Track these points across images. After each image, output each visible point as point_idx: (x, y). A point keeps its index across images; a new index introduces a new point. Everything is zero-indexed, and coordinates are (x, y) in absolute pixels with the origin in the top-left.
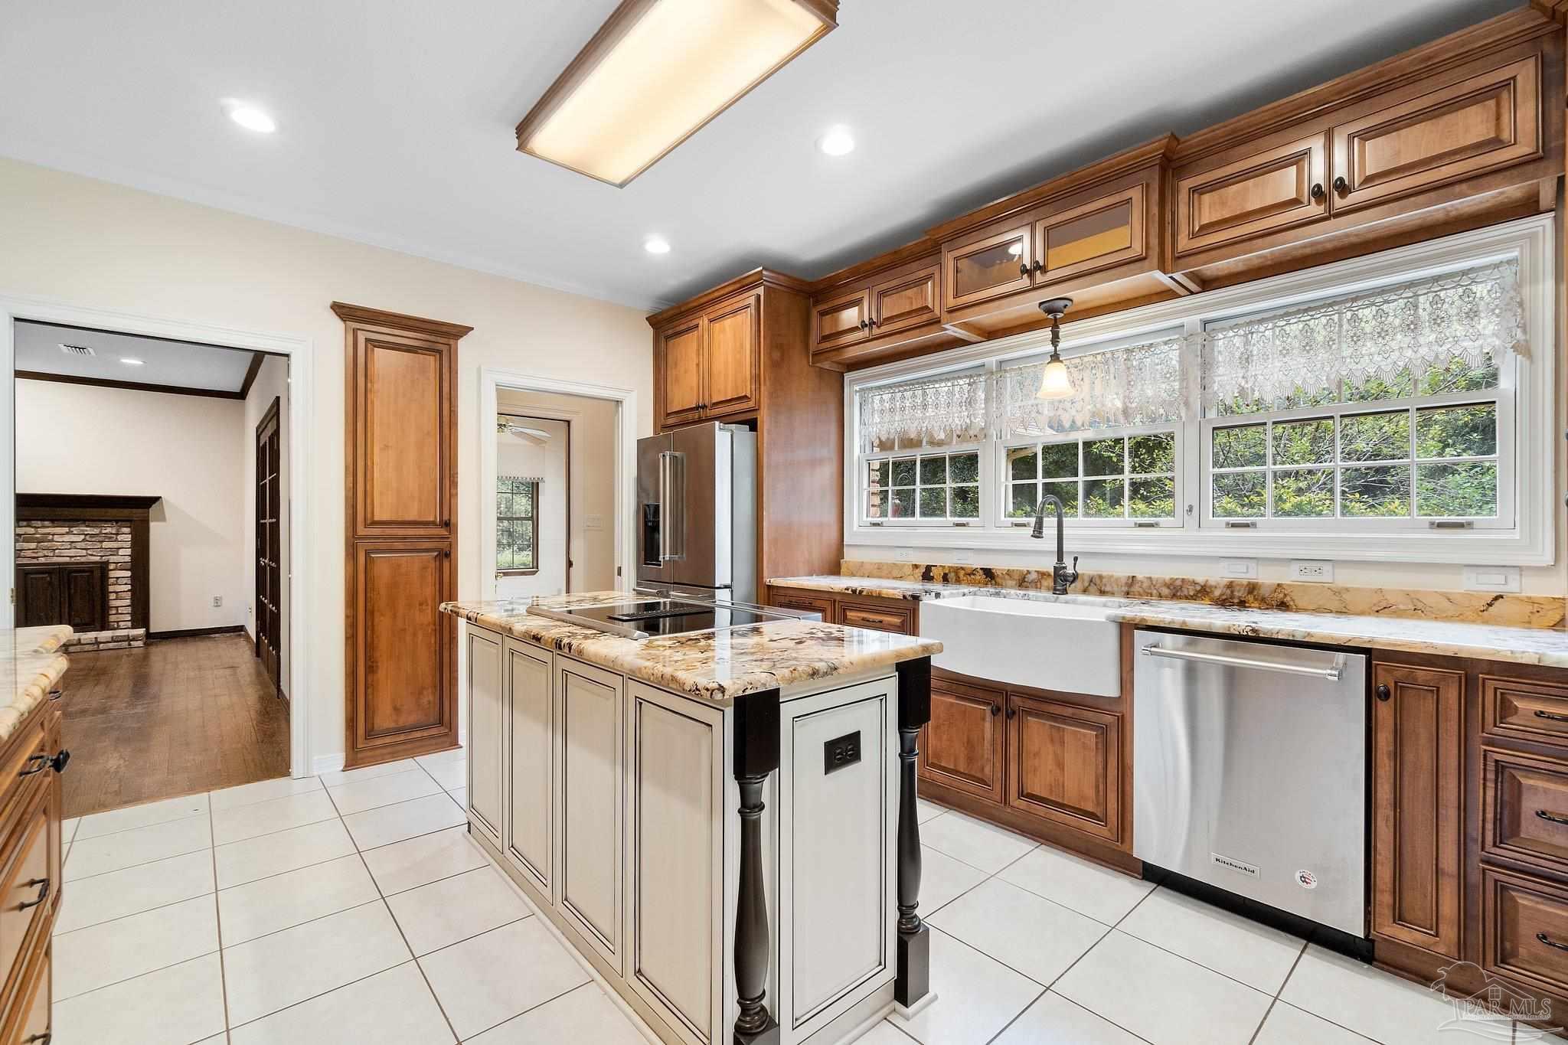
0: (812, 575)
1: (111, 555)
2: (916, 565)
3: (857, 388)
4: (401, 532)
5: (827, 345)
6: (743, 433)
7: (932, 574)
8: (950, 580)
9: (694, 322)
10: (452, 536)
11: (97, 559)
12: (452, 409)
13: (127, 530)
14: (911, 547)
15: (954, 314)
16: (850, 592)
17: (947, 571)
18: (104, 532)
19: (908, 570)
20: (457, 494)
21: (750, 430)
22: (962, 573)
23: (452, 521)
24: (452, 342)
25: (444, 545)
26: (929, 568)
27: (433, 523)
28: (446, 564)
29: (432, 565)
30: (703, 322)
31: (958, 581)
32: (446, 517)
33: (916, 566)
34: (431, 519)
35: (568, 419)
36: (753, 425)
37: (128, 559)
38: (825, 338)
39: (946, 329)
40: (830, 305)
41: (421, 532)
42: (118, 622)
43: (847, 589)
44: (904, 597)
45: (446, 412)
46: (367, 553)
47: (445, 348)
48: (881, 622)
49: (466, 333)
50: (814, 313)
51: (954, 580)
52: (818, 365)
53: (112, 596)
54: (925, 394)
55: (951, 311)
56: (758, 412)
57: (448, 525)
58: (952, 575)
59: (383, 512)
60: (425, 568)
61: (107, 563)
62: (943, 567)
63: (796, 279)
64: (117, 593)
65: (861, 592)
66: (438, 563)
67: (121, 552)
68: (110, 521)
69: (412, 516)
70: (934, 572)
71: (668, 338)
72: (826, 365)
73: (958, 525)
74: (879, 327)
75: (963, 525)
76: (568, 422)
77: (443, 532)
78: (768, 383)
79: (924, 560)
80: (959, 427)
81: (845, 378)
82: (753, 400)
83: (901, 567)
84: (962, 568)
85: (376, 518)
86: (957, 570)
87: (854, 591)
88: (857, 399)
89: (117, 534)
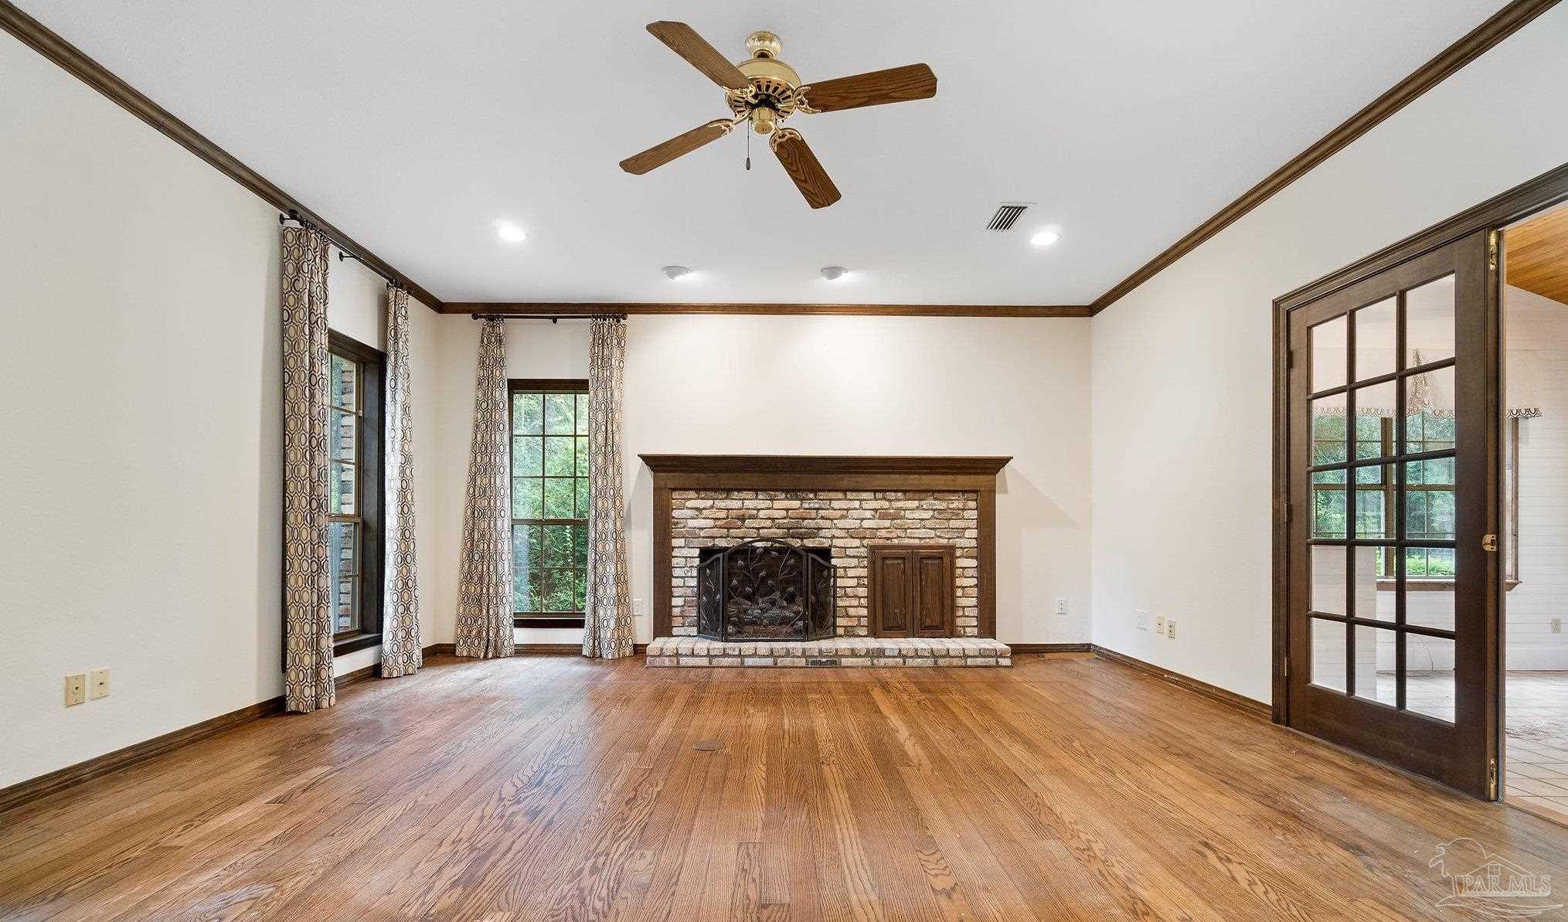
1: (958, 537)
11: (944, 542)
13: (973, 504)
18: (951, 506)
37: (974, 543)
42: (964, 627)
53: (959, 593)
61: (953, 548)
64: (963, 588)
67: (967, 534)
68: (957, 491)
89: (963, 510)
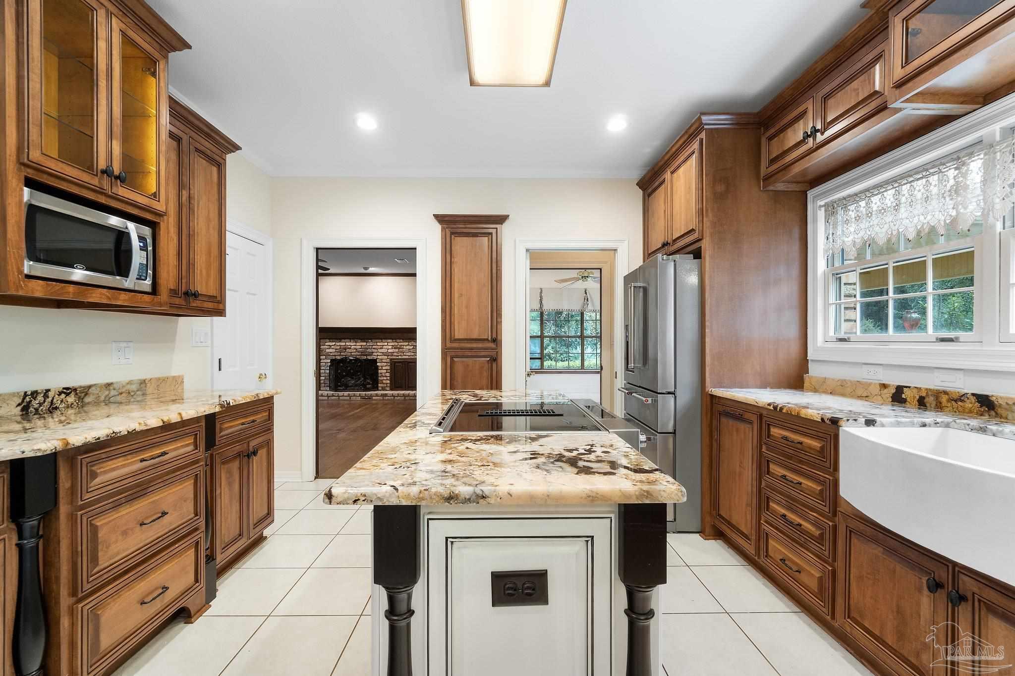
0: (766, 388)
2: (884, 384)
3: (822, 203)
4: (469, 345)
5: (775, 167)
6: (687, 262)
7: (903, 396)
8: (928, 405)
9: (662, 179)
10: (499, 348)
12: (498, 268)
14: (881, 365)
15: (904, 88)
16: (771, 408)
17: (924, 394)
19: (876, 390)
20: (501, 322)
21: (694, 258)
22: (944, 399)
23: (499, 337)
24: (498, 226)
25: (493, 354)
26: (900, 389)
27: (487, 340)
28: (494, 365)
29: (486, 366)
30: (667, 175)
31: (939, 407)
32: (494, 336)
33: (884, 386)
34: (486, 337)
35: (600, 267)
36: (697, 255)
38: (773, 161)
39: (900, 110)
40: (777, 127)
41: (480, 345)
43: (769, 405)
44: (822, 419)
45: (494, 271)
46: (452, 358)
47: (494, 231)
48: (801, 443)
49: (506, 219)
50: (764, 140)
51: (933, 406)
52: (771, 188)
54: (899, 193)
55: (900, 85)
56: (702, 241)
57: (496, 341)
58: (930, 400)
59: (458, 335)
60: (482, 367)
62: (919, 389)
63: (745, 114)
65: (781, 409)
66: (490, 365)
69: (475, 336)
70: (907, 394)
71: (649, 195)
72: (780, 186)
73: (943, 340)
74: (822, 134)
75: (951, 340)
76: (601, 269)
77: (492, 345)
78: (710, 215)
79: (895, 379)
80: (942, 223)
81: (809, 196)
82: (697, 231)
83: (866, 385)
84: (945, 393)
85: (456, 338)
86: (937, 394)
87: (775, 408)
88: (821, 214)
